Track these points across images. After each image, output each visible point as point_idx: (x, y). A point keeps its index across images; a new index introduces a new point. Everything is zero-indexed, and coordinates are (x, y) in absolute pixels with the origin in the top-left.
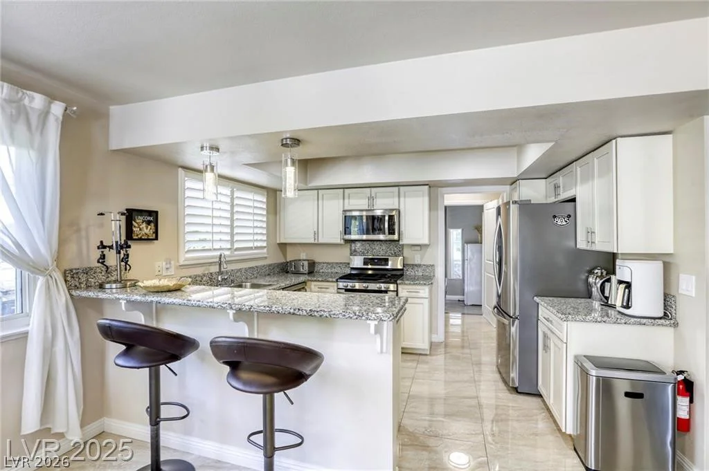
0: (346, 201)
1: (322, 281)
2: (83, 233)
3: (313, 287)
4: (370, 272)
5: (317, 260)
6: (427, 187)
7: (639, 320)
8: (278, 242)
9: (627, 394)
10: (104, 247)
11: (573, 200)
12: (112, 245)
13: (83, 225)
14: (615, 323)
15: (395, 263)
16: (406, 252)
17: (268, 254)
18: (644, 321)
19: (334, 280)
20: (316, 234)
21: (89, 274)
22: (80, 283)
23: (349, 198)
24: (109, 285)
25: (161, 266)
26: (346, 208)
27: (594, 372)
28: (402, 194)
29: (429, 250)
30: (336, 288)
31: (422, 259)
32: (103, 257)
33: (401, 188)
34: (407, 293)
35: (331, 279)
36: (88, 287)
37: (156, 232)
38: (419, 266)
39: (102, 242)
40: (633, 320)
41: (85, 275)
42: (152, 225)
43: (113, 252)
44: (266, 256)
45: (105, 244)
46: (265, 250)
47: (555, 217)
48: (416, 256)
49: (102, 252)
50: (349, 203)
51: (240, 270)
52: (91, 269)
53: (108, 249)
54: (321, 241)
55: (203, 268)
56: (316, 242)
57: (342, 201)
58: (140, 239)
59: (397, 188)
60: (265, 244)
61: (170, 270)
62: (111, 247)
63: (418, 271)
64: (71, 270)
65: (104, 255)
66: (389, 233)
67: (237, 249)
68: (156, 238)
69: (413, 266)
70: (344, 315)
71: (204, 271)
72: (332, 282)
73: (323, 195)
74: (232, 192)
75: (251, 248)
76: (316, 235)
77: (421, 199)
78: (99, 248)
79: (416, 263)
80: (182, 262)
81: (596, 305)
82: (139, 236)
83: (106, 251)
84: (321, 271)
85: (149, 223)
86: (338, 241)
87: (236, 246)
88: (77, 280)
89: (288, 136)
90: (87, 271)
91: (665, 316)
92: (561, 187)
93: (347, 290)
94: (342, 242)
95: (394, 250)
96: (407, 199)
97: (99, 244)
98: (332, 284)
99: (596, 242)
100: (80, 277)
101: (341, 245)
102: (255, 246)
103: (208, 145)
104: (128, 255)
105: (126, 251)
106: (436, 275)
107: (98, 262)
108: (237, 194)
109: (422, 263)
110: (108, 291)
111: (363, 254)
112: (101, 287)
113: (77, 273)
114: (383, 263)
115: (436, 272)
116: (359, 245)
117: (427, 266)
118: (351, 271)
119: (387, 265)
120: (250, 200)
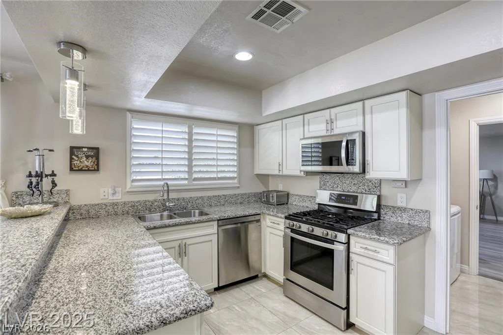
0: (306, 127)
1: (273, 215)
3: (268, 220)
5: (291, 192)
6: (405, 93)
8: (256, 173)
15: (367, 203)
17: (239, 184)
19: (283, 217)
20: (281, 165)
23: (309, 125)
25: (106, 192)
26: (306, 136)
28: (367, 110)
29: (421, 188)
31: (408, 200)
35: (280, 215)
37: (98, 165)
38: (403, 210)
42: (93, 158)
44: (238, 186)
46: (236, 181)
48: (399, 195)
50: (309, 129)
51: (202, 198)
54: (285, 172)
56: (281, 173)
57: (302, 128)
58: (81, 170)
59: (361, 103)
60: (235, 175)
61: (117, 195)
63: (401, 217)
64: (17, 193)
66: (348, 164)
67: (195, 179)
68: (98, 170)
69: (395, 209)
72: (281, 218)
73: (286, 124)
74: (190, 129)
75: (214, 179)
76: (281, 167)
77: (396, 112)
79: (399, 204)
80: (129, 189)
82: (80, 168)
85: (88, 157)
86: (299, 173)
87: (195, 176)
88: (21, 199)
94: (302, 174)
95: (368, 186)
98: (281, 220)
101: (301, 177)
106: (432, 227)
108: (195, 130)
109: (409, 206)
114: (351, 201)
115: (432, 221)
116: (328, 177)
117: (417, 212)
118: (318, 206)
119: (356, 204)
120: (214, 135)
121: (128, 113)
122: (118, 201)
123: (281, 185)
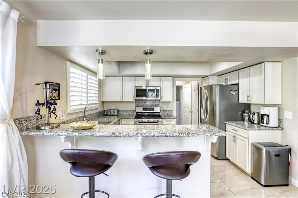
1: (127, 119)
2: (24, 96)
3: (122, 121)
4: (146, 114)
5: (119, 109)
6: (172, 77)
7: (272, 128)
8: (102, 101)
9: (276, 156)
10: (40, 104)
11: (237, 84)
12: (44, 103)
13: (24, 91)
14: (265, 130)
15: (157, 110)
16: (161, 105)
18: (274, 128)
19: (134, 118)
20: (122, 97)
21: (27, 121)
22: (23, 127)
23: (137, 81)
24: (44, 127)
25: (60, 114)
26: (136, 85)
27: (264, 149)
28: (161, 80)
29: (170, 104)
30: (134, 122)
31: (167, 108)
32: (39, 110)
33: (161, 77)
34: (167, 123)
35: (131, 118)
36: (28, 129)
38: (166, 111)
39: (38, 101)
40: (270, 128)
41: (26, 122)
42: (57, 91)
43: (45, 107)
44: (98, 107)
45: (40, 102)
46: (98, 105)
47: (231, 91)
48: (165, 106)
49: (39, 107)
50: (137, 83)
52: (29, 118)
53: (42, 105)
54: (124, 100)
55: (76, 115)
56: (122, 101)
57: (134, 82)
59: (159, 77)
60: (98, 102)
61: (64, 116)
62: (43, 104)
63: (166, 113)
64: (18, 119)
65: (40, 109)
66: (157, 97)
67: (90, 104)
69: (164, 111)
70: (205, 135)
71: (77, 116)
72: (133, 119)
73: (125, 79)
74: (87, 75)
75: (94, 104)
77: (169, 82)
78: (36, 105)
79: (165, 109)
80: (69, 112)
81: (246, 124)
83: (41, 107)
84: (121, 114)
85: (56, 90)
86: (133, 100)
87: (89, 102)
88: (22, 125)
89: (149, 48)
90: (27, 119)
91: (279, 126)
92: (228, 80)
93: (140, 122)
94: (134, 101)
95: (155, 104)
96: (163, 82)
97: (37, 103)
98: (132, 120)
99: (252, 100)
100: (23, 123)
102: (96, 102)
103: (101, 49)
104: (55, 109)
105: (55, 107)
106: (173, 114)
107: (36, 113)
108: (89, 77)
110: (44, 131)
111: (142, 106)
112: (38, 128)
113: (22, 121)
114: (151, 110)
115: (173, 113)
116: (140, 102)
117: (169, 111)
118: (137, 114)
119: (153, 111)
120: (94, 80)
121: (68, 62)
122: (64, 120)
123: (113, 106)
